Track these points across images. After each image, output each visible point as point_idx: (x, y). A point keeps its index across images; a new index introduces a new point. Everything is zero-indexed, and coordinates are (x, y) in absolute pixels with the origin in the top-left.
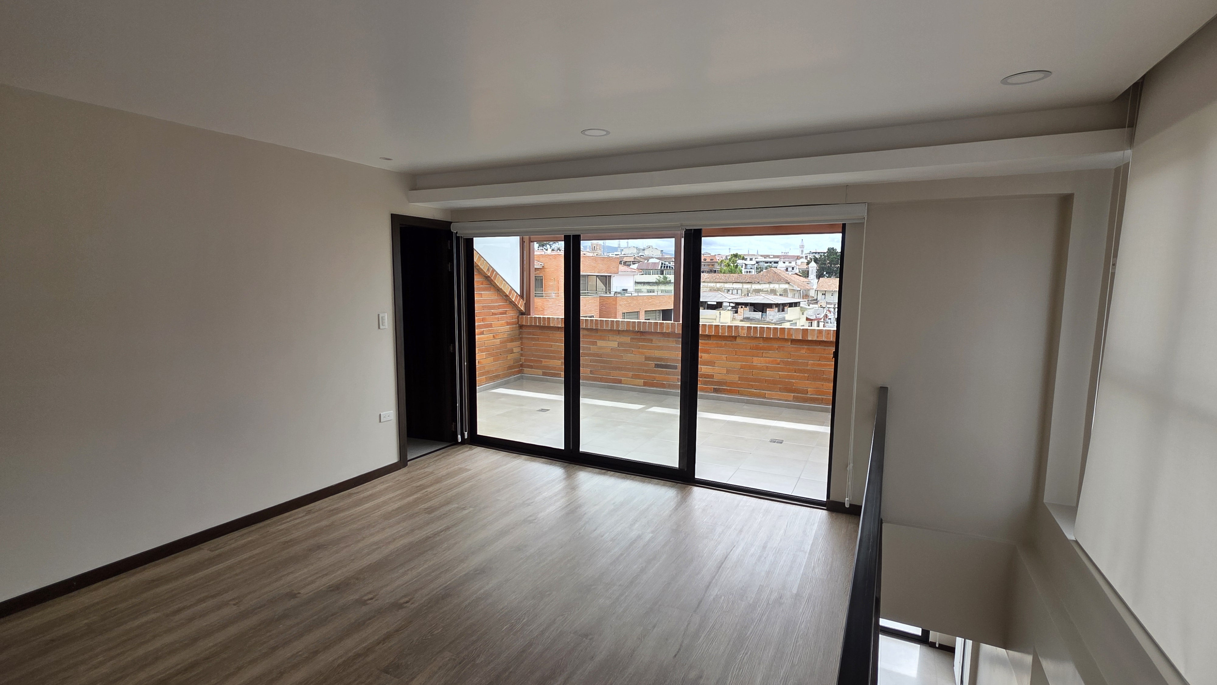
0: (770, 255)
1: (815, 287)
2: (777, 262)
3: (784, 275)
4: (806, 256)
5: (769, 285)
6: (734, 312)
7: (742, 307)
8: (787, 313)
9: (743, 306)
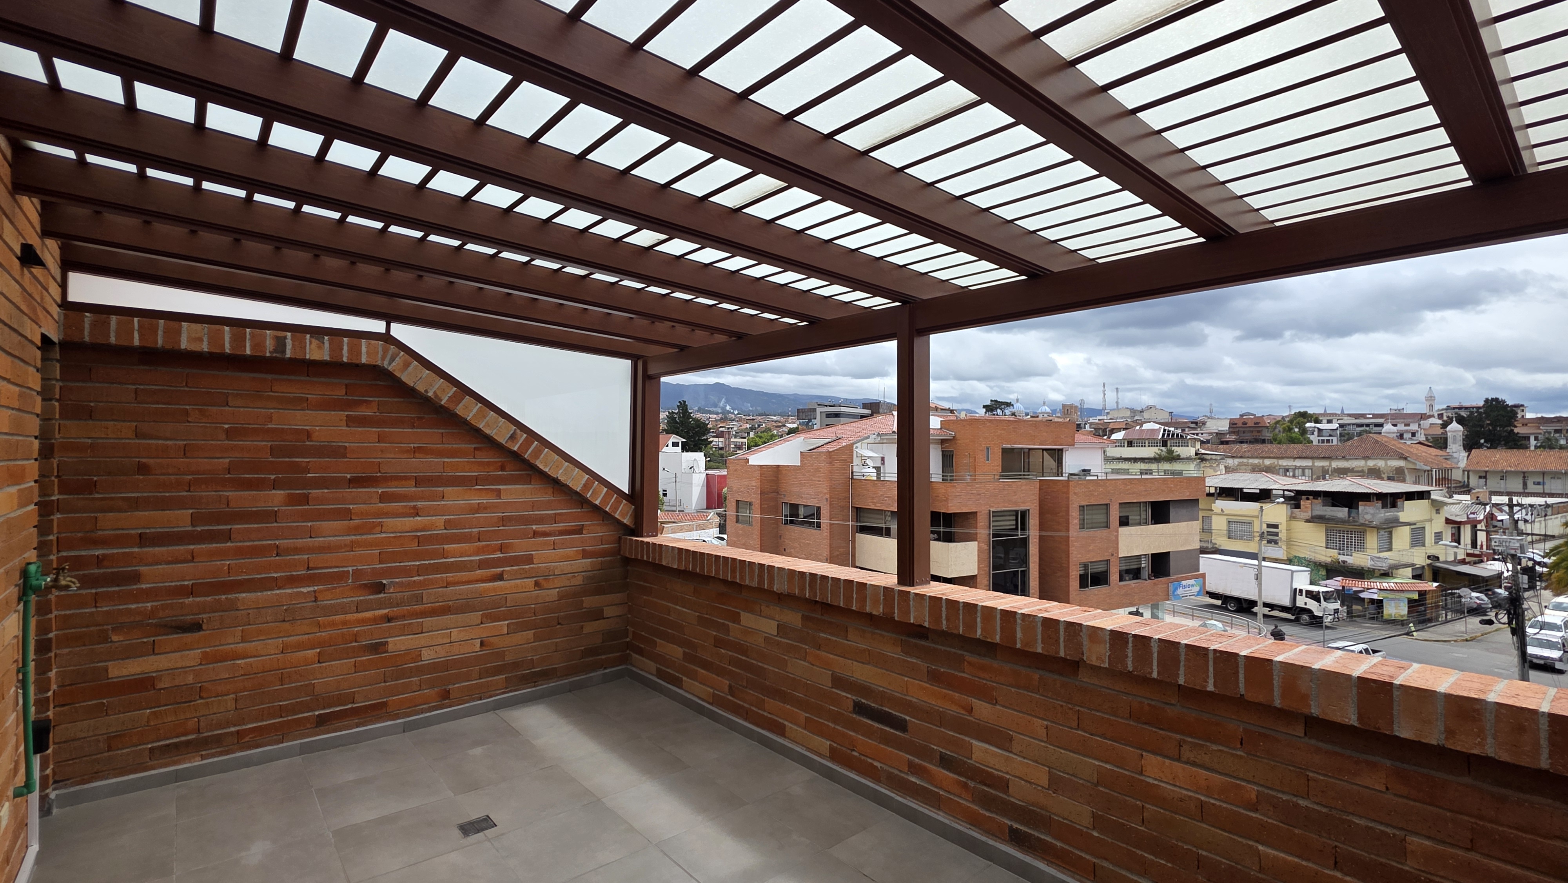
0: (1366, 414)
1: (1463, 464)
2: (1381, 425)
3: (1399, 445)
4: (1438, 415)
5: (1366, 462)
6: (1293, 506)
7: (1308, 499)
8: (1403, 511)
9: (1311, 497)
